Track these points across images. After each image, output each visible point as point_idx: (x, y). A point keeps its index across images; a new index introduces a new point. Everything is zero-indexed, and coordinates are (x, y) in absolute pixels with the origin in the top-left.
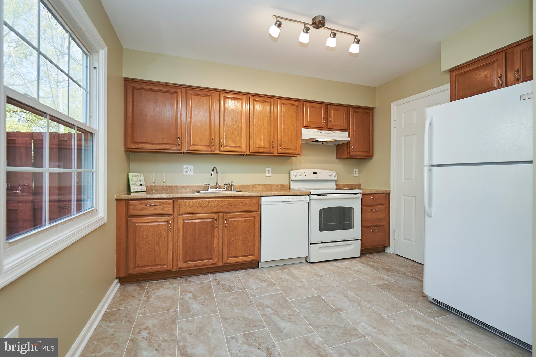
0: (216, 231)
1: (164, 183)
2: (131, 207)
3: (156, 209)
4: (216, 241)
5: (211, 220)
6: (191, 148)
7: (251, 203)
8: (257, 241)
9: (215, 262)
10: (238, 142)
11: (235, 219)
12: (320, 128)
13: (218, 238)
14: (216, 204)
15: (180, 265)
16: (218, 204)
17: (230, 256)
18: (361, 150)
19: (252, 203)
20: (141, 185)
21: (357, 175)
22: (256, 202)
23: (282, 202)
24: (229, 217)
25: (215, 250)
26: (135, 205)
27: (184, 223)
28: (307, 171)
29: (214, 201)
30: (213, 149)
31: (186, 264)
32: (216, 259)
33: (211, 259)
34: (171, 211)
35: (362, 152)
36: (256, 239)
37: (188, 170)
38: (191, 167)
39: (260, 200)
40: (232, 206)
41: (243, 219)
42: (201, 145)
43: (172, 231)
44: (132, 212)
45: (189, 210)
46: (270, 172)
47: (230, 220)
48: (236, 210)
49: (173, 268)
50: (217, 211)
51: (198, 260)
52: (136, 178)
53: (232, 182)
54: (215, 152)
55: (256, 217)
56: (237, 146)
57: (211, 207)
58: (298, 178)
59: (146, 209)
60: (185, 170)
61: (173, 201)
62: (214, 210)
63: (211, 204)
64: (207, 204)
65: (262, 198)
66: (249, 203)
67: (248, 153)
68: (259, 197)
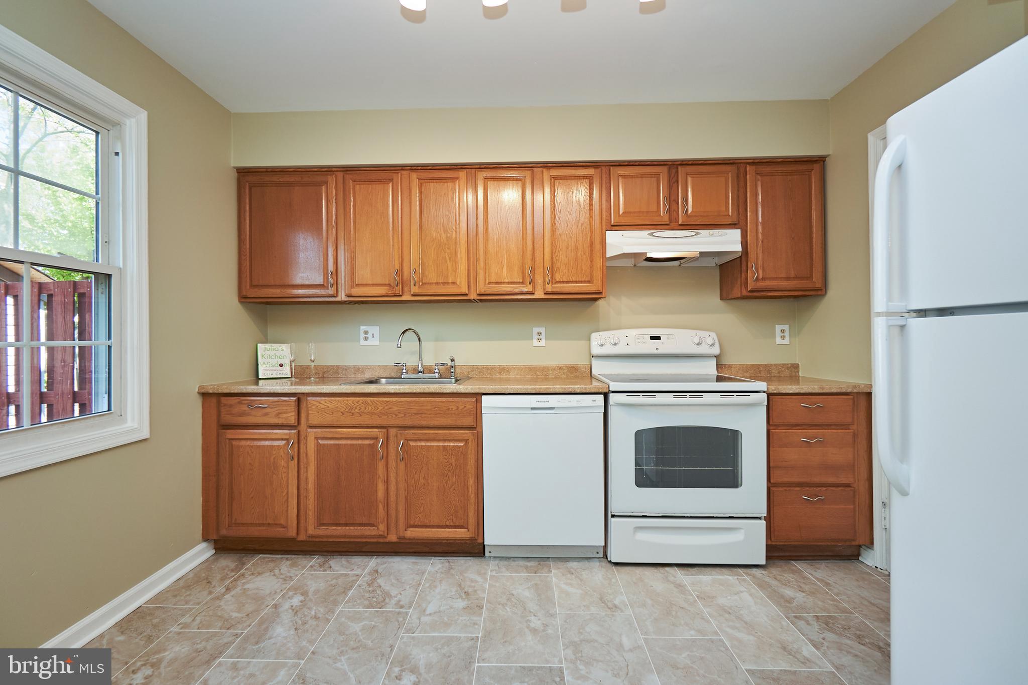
0: (381, 466)
1: (313, 362)
2: (223, 410)
3: (266, 414)
4: (381, 487)
5: (371, 442)
6: (356, 291)
8: (473, 496)
9: (381, 533)
10: (450, 274)
11: (423, 444)
12: (658, 227)
13: (387, 482)
14: (380, 408)
15: (311, 531)
16: (386, 408)
17: (412, 523)
18: (783, 275)
19: (460, 408)
20: (281, 365)
21: (787, 341)
22: (469, 407)
23: (533, 409)
24: (408, 437)
25: (381, 506)
26: (231, 406)
27: (318, 445)
28: (632, 333)
29: (377, 403)
30: (398, 290)
31: (323, 531)
32: (382, 527)
33: (372, 525)
34: (292, 420)
35: (788, 279)
36: (472, 491)
37: (370, 335)
38: (374, 330)
39: (479, 402)
40: (415, 414)
41: (441, 444)
42: (373, 285)
43: (296, 459)
44: (227, 419)
45: (328, 419)
46: (543, 336)
47: (412, 444)
48: (424, 423)
49: (298, 534)
50: (385, 423)
51: (346, 525)
52: (272, 353)
53: (452, 360)
54: (403, 298)
55: (470, 440)
56: (449, 283)
57: (372, 414)
58: (608, 350)
59: (249, 414)
60: (362, 335)
61: (299, 400)
62: (377, 422)
63: (370, 408)
64: (363, 409)
65: (484, 397)
66: (455, 408)
67: (476, 297)
68: (478, 396)
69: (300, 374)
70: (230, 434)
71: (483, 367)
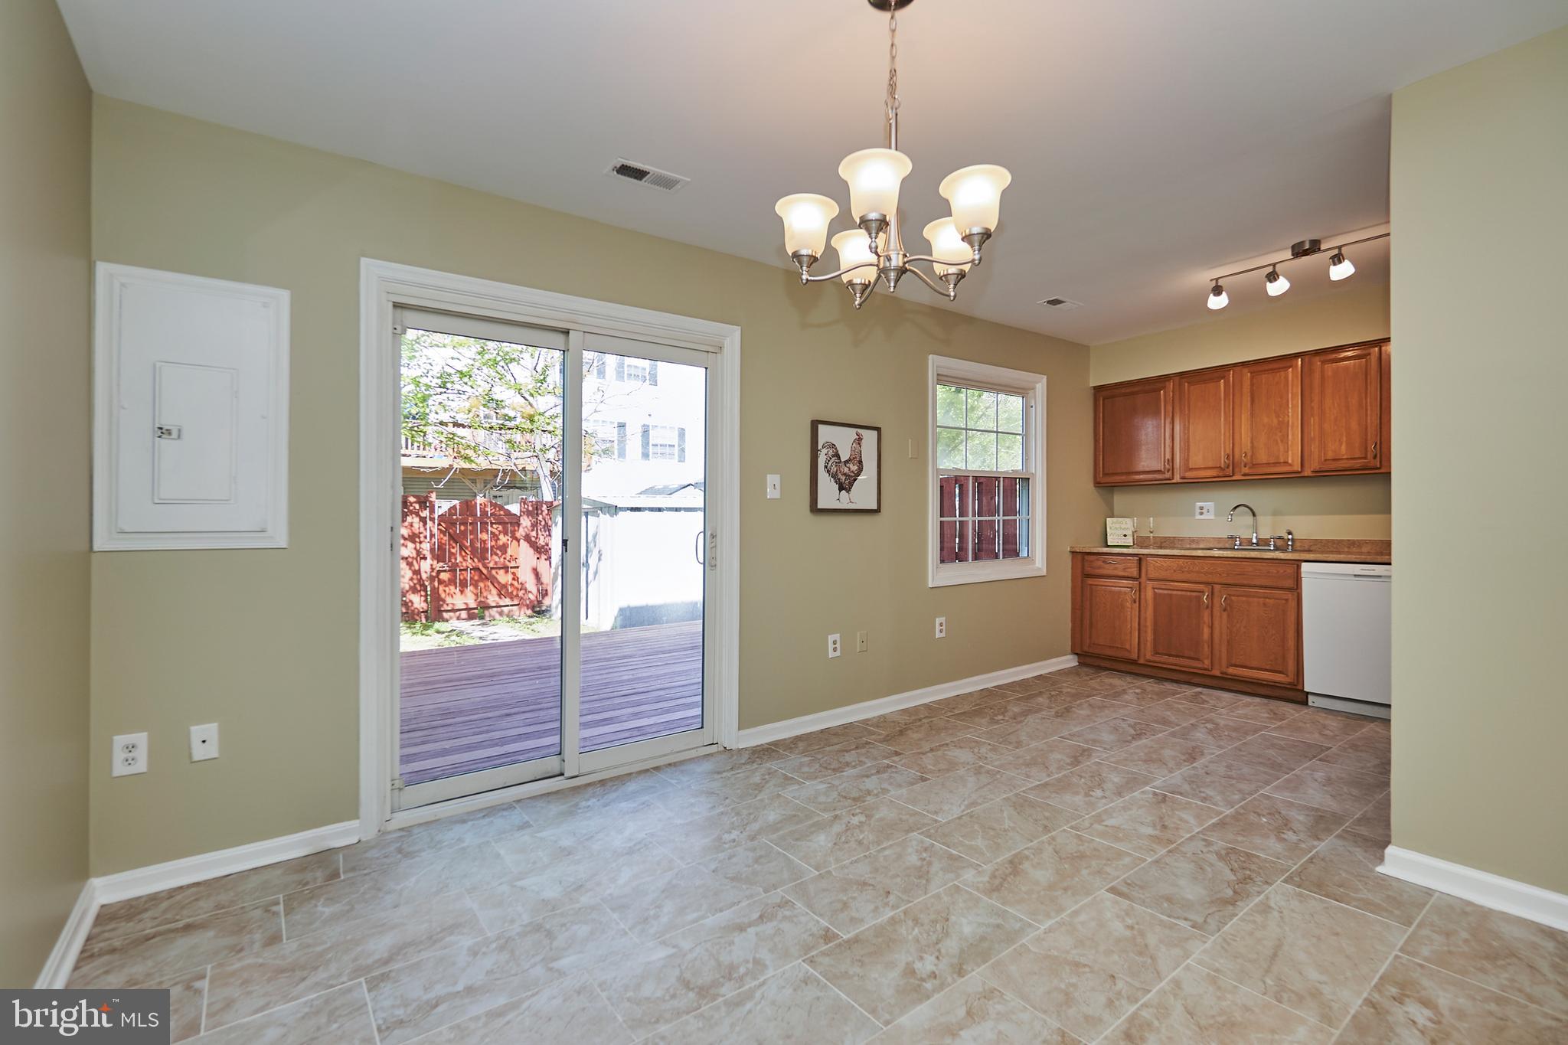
0: (1206, 615)
1: (1152, 532)
2: (1086, 564)
3: (1116, 569)
4: (1206, 631)
5: (1198, 594)
6: (1189, 474)
7: (1278, 572)
8: (1292, 647)
9: (1206, 667)
10: (1282, 455)
11: (1245, 599)
13: (1212, 627)
14: (1207, 568)
15: (1148, 657)
16: (1211, 568)
17: (1233, 662)
19: (1281, 572)
20: (1125, 536)
22: (1289, 571)
23: (1355, 575)
24: (1230, 593)
25: (1206, 646)
26: (1091, 561)
27: (1155, 593)
29: (1203, 564)
30: (1229, 471)
31: (1157, 658)
32: (1207, 662)
33: (1198, 659)
34: (1135, 574)
36: (1291, 643)
37: (1204, 511)
38: (1209, 505)
39: (1299, 567)
40: (1238, 574)
41: (1262, 601)
42: (1205, 468)
43: (1137, 603)
44: (1088, 570)
45: (1162, 574)
47: (1234, 598)
48: (1245, 582)
49: (1138, 657)
50: (1210, 580)
51: (1177, 656)
52: (1118, 526)
53: (1290, 534)
54: (1234, 478)
55: (1290, 600)
56: (1280, 463)
57: (1198, 572)
59: (1104, 568)
60: (1198, 511)
61: (1140, 559)
62: (1204, 579)
63: (1197, 568)
64: (1191, 568)
65: (1303, 564)
66: (1275, 572)
67: (1311, 474)
68: (1298, 563)
69: (1140, 542)
70: (1090, 581)
71: (1328, 541)
